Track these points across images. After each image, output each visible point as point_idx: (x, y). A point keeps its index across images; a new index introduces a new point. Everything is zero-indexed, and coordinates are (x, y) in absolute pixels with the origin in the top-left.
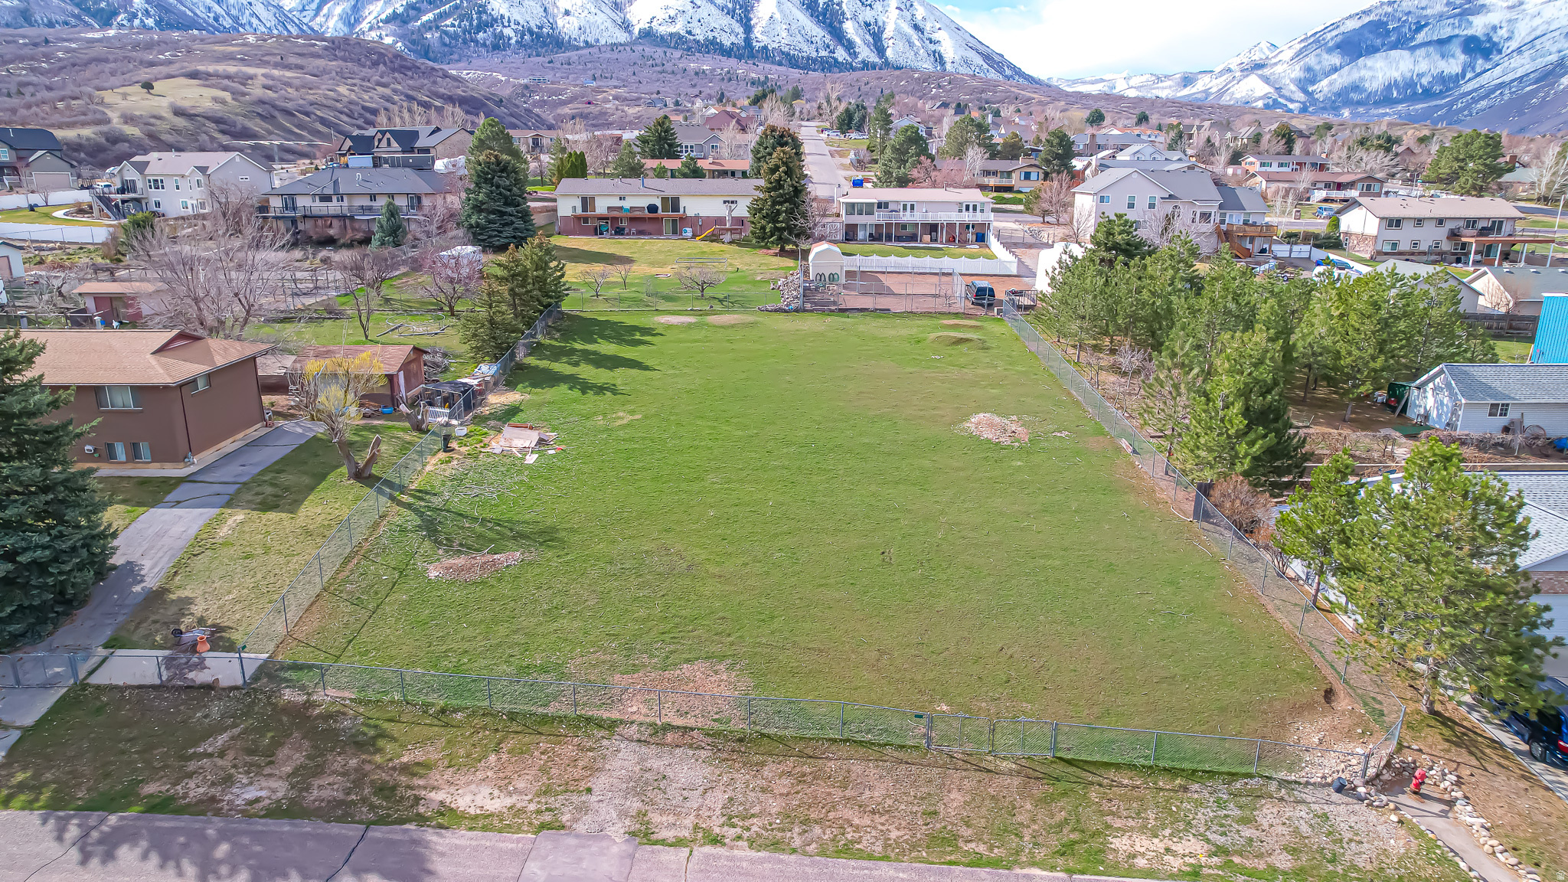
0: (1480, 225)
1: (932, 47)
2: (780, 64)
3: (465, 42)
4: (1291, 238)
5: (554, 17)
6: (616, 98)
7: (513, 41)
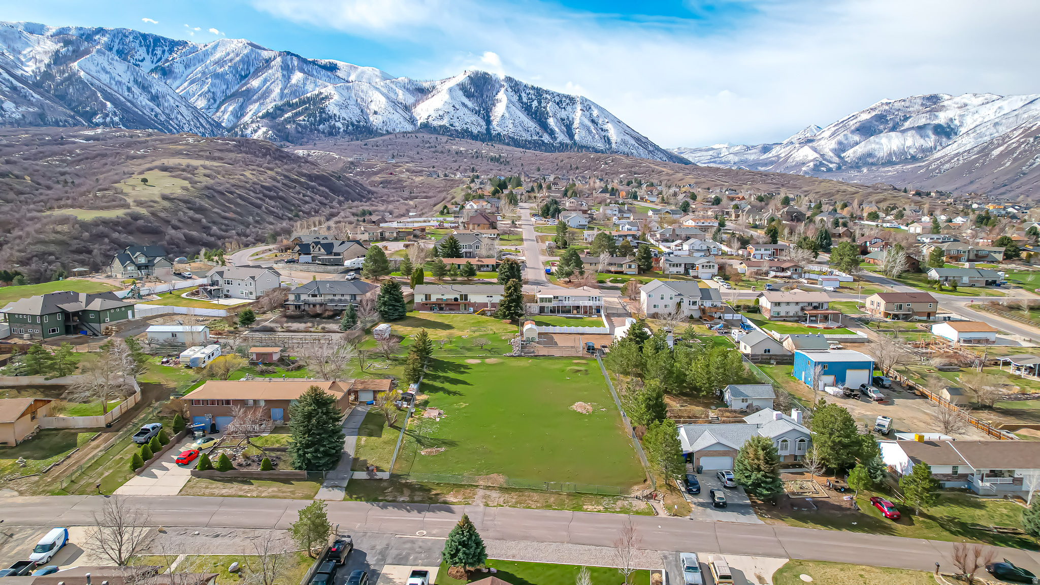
0: (814, 305)
1: (603, 134)
2: (508, 144)
3: (311, 131)
4: (738, 309)
5: (368, 115)
6: (407, 170)
7: (341, 130)
